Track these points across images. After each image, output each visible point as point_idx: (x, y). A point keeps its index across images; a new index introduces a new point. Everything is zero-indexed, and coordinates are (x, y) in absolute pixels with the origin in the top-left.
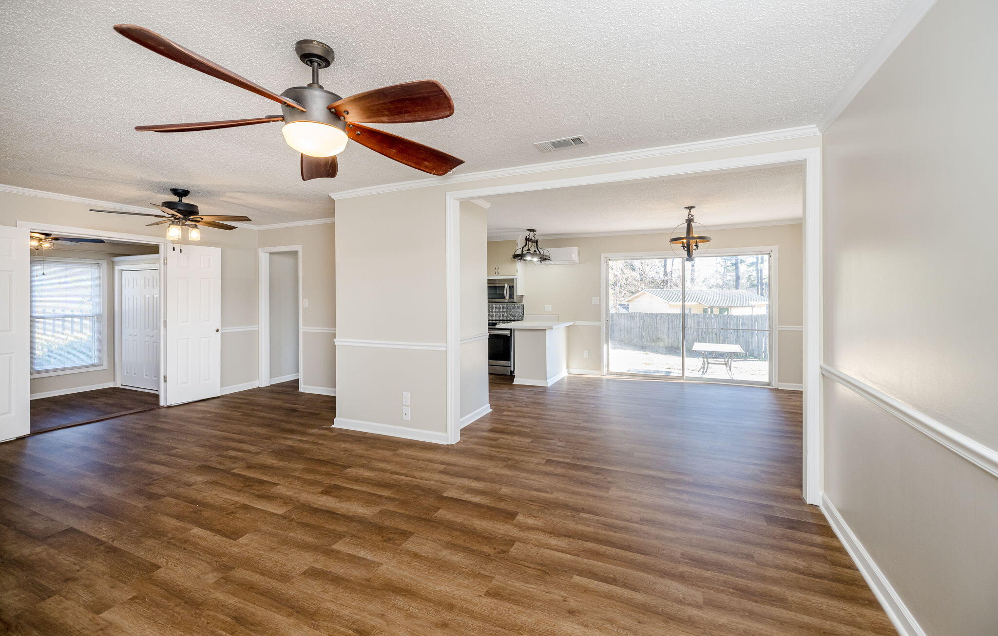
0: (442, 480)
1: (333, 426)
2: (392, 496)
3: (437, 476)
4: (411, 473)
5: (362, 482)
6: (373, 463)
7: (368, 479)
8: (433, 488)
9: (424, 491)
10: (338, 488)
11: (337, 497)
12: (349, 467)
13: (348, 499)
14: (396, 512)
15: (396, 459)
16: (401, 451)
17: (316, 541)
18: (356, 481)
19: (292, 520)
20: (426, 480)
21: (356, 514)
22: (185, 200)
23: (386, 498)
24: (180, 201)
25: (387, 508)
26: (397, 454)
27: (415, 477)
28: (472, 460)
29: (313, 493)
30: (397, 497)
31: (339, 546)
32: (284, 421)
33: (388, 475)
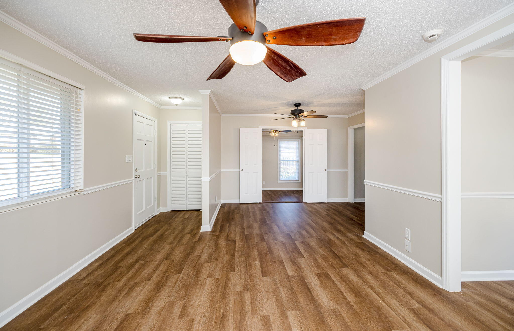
0: (406, 317)
1: (363, 236)
2: (353, 304)
3: (403, 311)
4: (384, 295)
5: (345, 281)
6: (364, 271)
7: (349, 281)
8: (390, 319)
9: (380, 315)
10: (327, 276)
11: (321, 282)
12: (347, 267)
13: (325, 287)
14: (343, 317)
15: (383, 278)
16: (393, 274)
17: (286, 302)
18: (342, 278)
19: (289, 282)
20: (391, 308)
21: (320, 300)
22: (299, 108)
23: (347, 303)
24: (298, 109)
25: (340, 310)
26: (388, 275)
27: (383, 300)
28: (458, 318)
29: (313, 272)
30: (355, 307)
31: (291, 315)
32: (340, 224)
33: (365, 286)
